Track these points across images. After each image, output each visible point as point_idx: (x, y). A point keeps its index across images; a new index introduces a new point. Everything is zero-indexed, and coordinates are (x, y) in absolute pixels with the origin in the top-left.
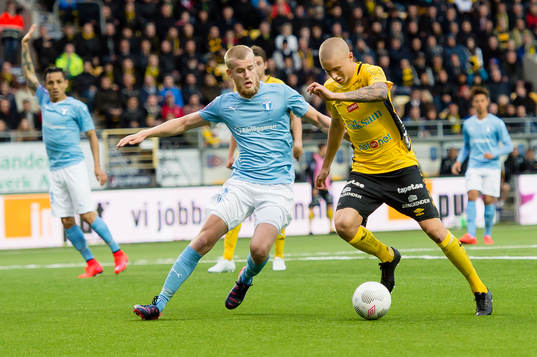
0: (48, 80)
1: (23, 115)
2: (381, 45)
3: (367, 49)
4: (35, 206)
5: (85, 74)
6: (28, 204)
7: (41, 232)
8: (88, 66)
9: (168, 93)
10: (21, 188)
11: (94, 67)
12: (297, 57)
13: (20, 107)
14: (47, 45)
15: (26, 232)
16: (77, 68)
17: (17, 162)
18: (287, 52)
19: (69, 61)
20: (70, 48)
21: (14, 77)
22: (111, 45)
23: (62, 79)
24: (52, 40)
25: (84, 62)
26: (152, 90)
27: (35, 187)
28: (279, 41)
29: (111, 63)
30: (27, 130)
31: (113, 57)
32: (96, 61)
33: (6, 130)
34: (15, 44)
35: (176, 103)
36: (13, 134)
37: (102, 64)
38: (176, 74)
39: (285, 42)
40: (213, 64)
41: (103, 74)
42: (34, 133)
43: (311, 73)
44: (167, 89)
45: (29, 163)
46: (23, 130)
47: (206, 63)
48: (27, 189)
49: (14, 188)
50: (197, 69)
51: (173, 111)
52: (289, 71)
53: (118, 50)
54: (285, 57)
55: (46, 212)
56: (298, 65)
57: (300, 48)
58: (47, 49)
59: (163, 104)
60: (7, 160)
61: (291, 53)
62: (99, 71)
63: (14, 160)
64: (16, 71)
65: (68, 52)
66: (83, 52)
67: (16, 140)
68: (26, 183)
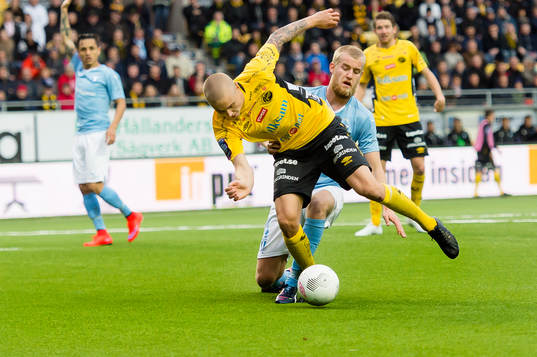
0: (81, 47)
1: (173, 81)
2: (522, 13)
3: (508, 17)
4: (185, 170)
5: (233, 41)
6: (178, 167)
7: (191, 195)
8: (237, 33)
9: (315, 60)
10: (172, 152)
11: (242, 34)
12: (440, 25)
13: (171, 73)
14: (197, 12)
15: (176, 194)
16: (225, 35)
17: (168, 127)
18: (431, 20)
19: (218, 28)
20: (219, 15)
21: (165, 43)
22: (259, 13)
23: (95, 46)
24: (202, 8)
25: (233, 29)
26: (299, 56)
27: (185, 151)
28: (423, 9)
29: (258, 30)
30: (178, 96)
31: (261, 25)
32: (244, 28)
33: (157, 96)
34: (166, 12)
35: (322, 69)
36: (163, 99)
37: (250, 31)
38: (322, 41)
39: (429, 10)
40: (358, 31)
41: (252, 41)
42: (184, 99)
43: (454, 40)
44: (313, 55)
45: (179, 128)
46: (173, 96)
47: (351, 30)
48: (177, 153)
49: (164, 152)
50: (342, 36)
51: (319, 77)
52: (432, 39)
53: (266, 18)
54: (428, 24)
55: (196, 176)
56: (441, 33)
57: (443, 17)
58: (198, 16)
59: (310, 71)
60: (157, 125)
61: (435, 21)
62: (247, 38)
63: (165, 124)
64: (167, 38)
65: (217, 20)
66: (231, 20)
67: (167, 105)
68: (177, 148)
